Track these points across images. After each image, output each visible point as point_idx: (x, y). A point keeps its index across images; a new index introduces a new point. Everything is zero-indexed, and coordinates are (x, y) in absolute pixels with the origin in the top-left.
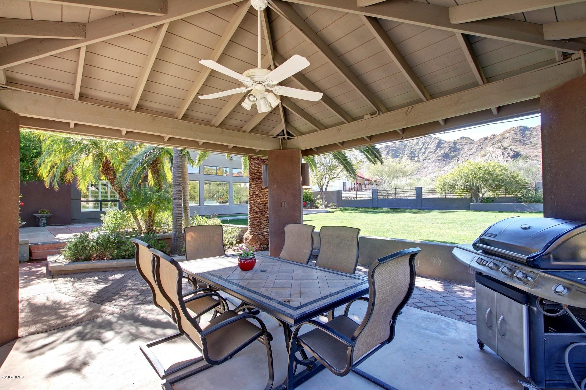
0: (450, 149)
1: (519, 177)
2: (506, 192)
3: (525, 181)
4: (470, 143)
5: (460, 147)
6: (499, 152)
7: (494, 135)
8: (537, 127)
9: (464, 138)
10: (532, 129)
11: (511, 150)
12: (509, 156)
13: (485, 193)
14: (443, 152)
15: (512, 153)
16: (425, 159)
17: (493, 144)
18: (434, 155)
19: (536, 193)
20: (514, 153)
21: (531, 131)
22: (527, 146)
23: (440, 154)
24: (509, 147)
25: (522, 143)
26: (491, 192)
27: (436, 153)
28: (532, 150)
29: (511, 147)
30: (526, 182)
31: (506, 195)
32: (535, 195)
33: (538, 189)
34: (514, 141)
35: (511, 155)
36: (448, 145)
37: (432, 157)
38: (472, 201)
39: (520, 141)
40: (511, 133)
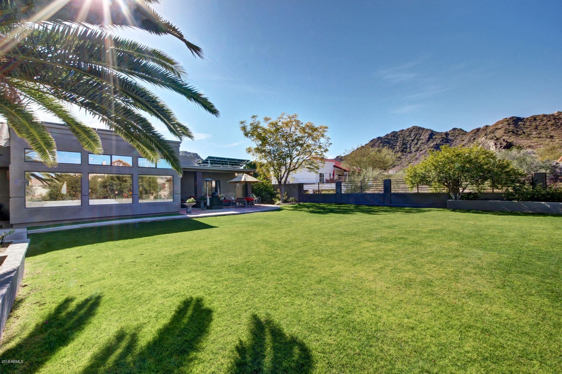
0: (442, 140)
1: (511, 167)
2: (493, 186)
3: (518, 172)
4: (462, 134)
5: (453, 138)
6: (491, 143)
7: (487, 126)
8: (530, 117)
9: (456, 129)
10: (525, 120)
11: (504, 141)
12: (501, 147)
13: (466, 187)
14: (435, 143)
15: (505, 144)
16: (417, 151)
17: (486, 135)
18: (426, 146)
19: (533, 188)
20: (507, 144)
21: (525, 122)
22: (520, 136)
23: (432, 145)
24: (502, 137)
25: (515, 133)
26: (474, 185)
27: (428, 144)
28: (525, 141)
29: (504, 138)
30: (520, 173)
31: (493, 189)
32: (531, 190)
33: (536, 183)
34: (507, 132)
35: (503, 146)
36: (440, 137)
37: (424, 148)
38: (450, 198)
39: (513, 132)
40: (504, 124)
